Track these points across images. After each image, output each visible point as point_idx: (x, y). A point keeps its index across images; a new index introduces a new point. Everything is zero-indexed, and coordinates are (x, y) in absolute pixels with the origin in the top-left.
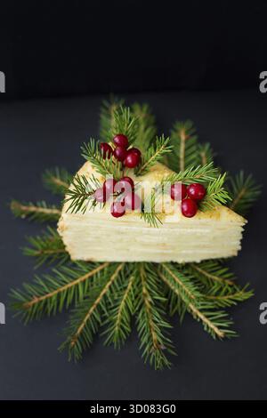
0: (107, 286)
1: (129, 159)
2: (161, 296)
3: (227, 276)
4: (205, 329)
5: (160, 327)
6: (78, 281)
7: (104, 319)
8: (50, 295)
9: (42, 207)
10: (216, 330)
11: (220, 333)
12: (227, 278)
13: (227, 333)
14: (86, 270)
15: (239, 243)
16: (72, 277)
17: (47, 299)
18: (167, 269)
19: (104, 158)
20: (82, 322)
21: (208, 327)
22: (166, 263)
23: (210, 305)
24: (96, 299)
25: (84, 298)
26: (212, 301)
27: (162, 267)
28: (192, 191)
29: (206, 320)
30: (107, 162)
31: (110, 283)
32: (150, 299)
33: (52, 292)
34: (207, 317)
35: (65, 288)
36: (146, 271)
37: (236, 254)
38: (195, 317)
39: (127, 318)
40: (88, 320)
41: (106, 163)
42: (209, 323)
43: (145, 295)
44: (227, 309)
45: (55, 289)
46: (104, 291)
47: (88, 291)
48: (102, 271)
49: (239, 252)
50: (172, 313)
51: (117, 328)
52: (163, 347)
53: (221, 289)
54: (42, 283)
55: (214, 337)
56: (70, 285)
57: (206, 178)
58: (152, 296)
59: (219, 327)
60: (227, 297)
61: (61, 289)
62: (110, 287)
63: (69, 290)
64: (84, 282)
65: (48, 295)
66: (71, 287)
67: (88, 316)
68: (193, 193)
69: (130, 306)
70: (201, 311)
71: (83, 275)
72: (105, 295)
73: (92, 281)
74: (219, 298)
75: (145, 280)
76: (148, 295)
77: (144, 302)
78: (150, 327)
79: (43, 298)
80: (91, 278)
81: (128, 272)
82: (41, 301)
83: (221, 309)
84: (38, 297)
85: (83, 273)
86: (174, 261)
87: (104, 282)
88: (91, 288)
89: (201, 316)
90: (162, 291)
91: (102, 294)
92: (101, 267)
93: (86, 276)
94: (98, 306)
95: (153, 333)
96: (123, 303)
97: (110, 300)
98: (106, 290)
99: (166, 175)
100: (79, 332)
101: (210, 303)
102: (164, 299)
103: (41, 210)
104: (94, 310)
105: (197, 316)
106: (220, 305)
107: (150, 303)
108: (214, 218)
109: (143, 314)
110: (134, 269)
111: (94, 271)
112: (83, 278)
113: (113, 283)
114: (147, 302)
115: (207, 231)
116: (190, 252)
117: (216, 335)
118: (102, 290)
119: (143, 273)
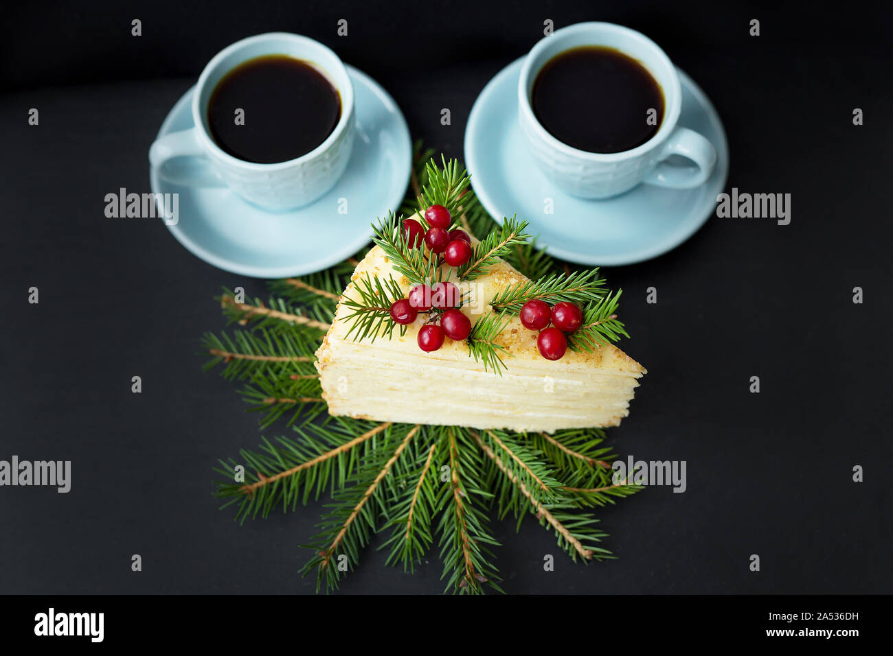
0: (388, 465)
1: (453, 252)
2: (483, 489)
3: (600, 452)
4: (559, 543)
5: (480, 543)
6: (337, 451)
7: (380, 521)
8: (288, 473)
9: (279, 309)
10: (578, 546)
11: (585, 552)
12: (598, 457)
13: (595, 553)
14: (351, 432)
15: (628, 406)
16: (325, 443)
17: (282, 479)
18: (497, 440)
19: (411, 246)
20: (341, 525)
21: (564, 540)
22: (495, 431)
23: (568, 503)
24: (368, 487)
25: (347, 485)
26: (572, 496)
27: (487, 434)
28: (560, 316)
29: (560, 528)
30: (414, 253)
31: (393, 459)
32: (464, 493)
33: (291, 468)
34: (563, 523)
35: (315, 461)
36: (459, 442)
37: (617, 423)
38: (542, 523)
39: (425, 519)
40: (353, 523)
41: (412, 255)
42: (566, 533)
43: (455, 485)
44: (597, 511)
45: (298, 464)
46: (383, 473)
47: (354, 472)
48: (381, 436)
49: (624, 420)
50: (502, 514)
51: (407, 536)
52: (482, 579)
53: (589, 476)
54: (274, 452)
55: (574, 559)
56: (323, 457)
57: (584, 293)
58: (466, 487)
59: (584, 542)
60: (598, 490)
61: (308, 464)
62: (393, 467)
63: (321, 466)
64: (348, 453)
65: (284, 474)
66: (325, 462)
67: (353, 515)
68: (561, 319)
69: (432, 499)
70: (552, 512)
71: (347, 441)
72: (383, 481)
73: (362, 453)
74: (584, 491)
75: (456, 458)
76: (461, 485)
77: (453, 496)
78: (462, 541)
79: (275, 478)
80: (361, 447)
81: (427, 441)
82: (272, 483)
83: (586, 510)
84: (266, 476)
85: (348, 437)
86: (510, 428)
87: (383, 457)
88: (359, 467)
89: (553, 521)
90: (485, 479)
91: (380, 476)
92: (379, 429)
93: (353, 443)
94: (372, 498)
95: (467, 553)
96: (418, 490)
97: (392, 488)
98: (385, 472)
99: (513, 281)
100: (336, 543)
101: (570, 500)
102: (488, 495)
103: (275, 314)
104: (364, 506)
105: (547, 522)
106: (586, 504)
107: (464, 499)
108: (592, 362)
109: (451, 516)
110: (438, 436)
111: (367, 435)
112: (345, 447)
113: (399, 459)
114: (457, 497)
115: (576, 383)
116: (540, 415)
117: (577, 553)
118: (379, 472)
119: (453, 444)
